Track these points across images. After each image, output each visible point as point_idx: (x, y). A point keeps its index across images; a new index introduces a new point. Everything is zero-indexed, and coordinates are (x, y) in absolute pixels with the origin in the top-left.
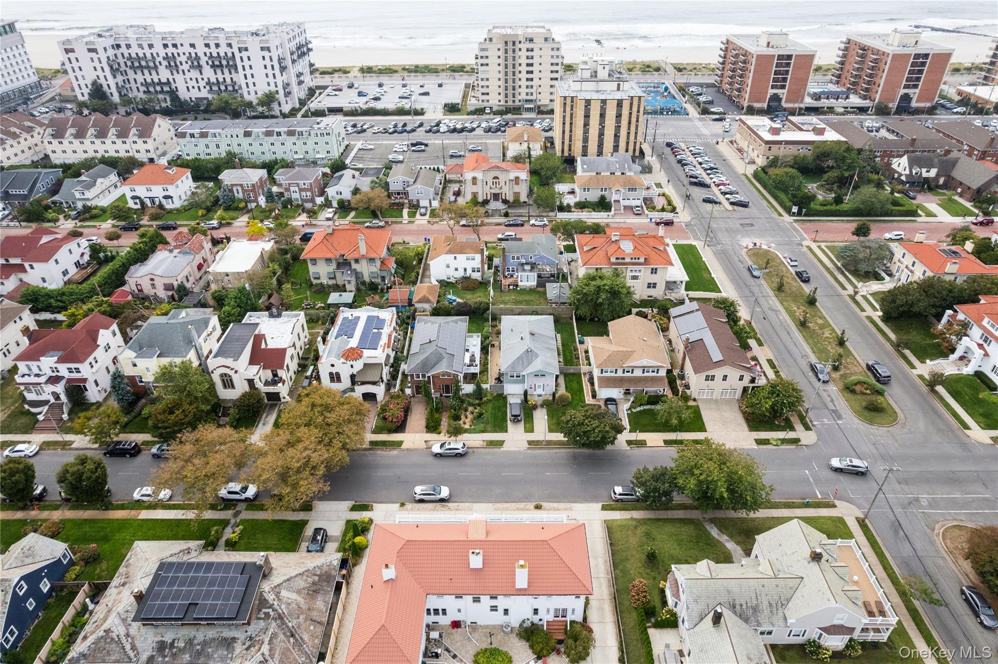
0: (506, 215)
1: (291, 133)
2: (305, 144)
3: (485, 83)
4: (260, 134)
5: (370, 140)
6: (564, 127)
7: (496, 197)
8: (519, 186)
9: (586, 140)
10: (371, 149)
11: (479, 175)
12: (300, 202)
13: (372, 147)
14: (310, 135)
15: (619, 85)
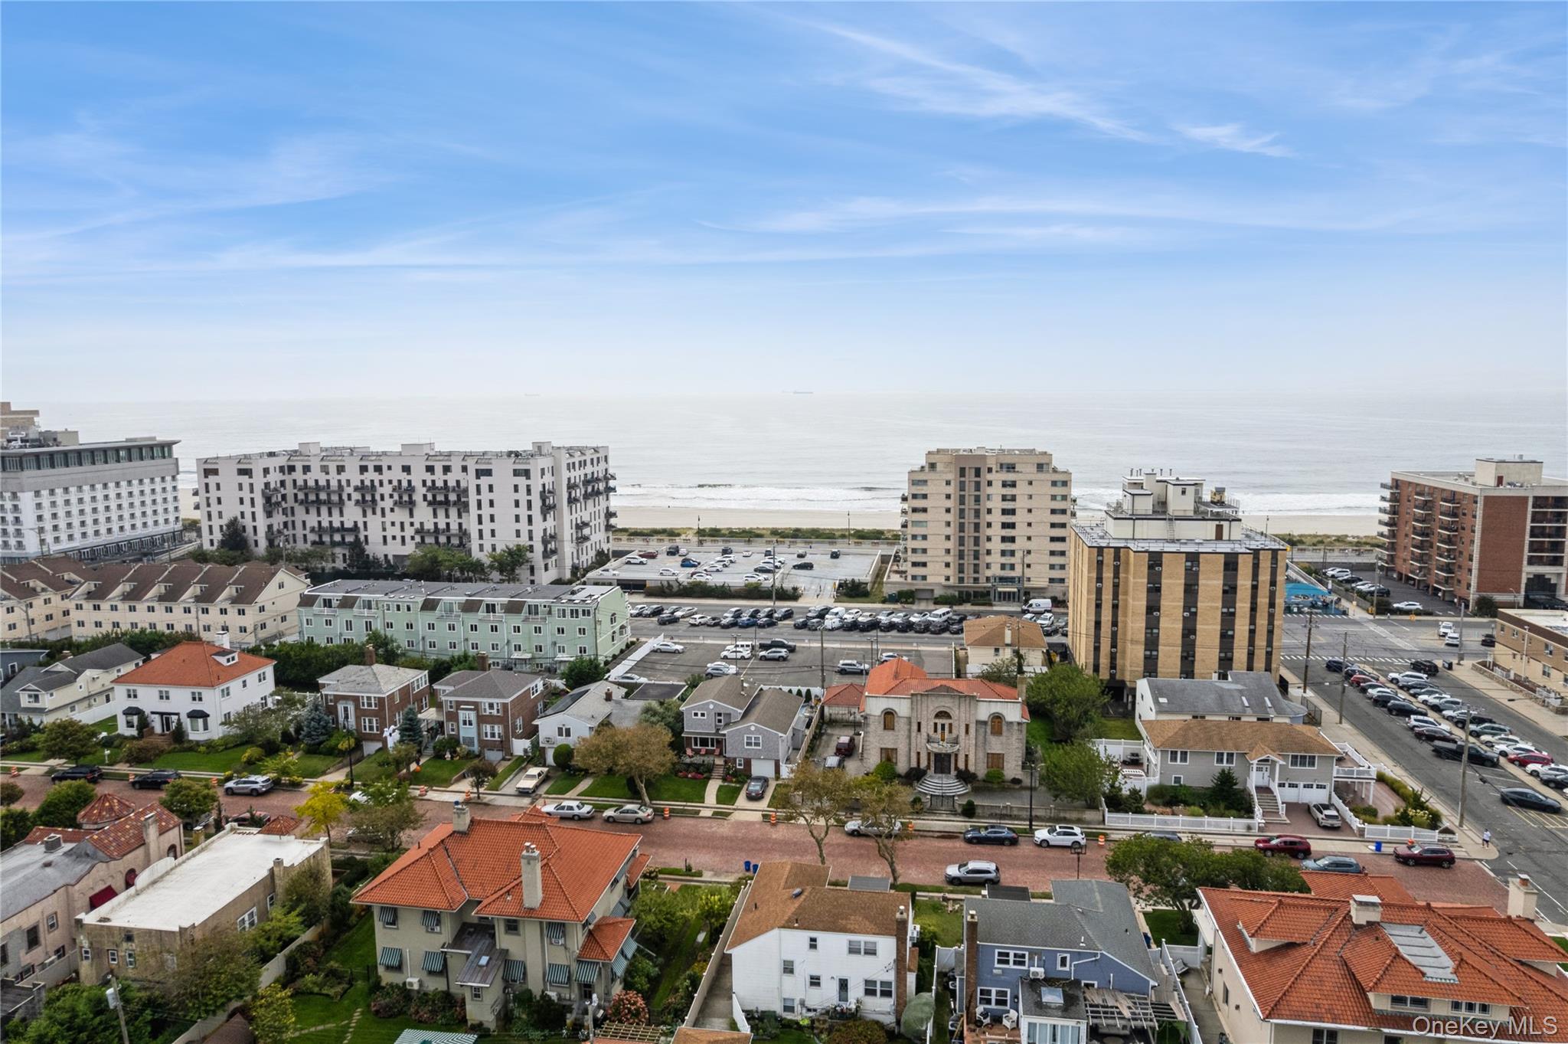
0: (969, 811)
1: (513, 608)
2: (538, 630)
3: (919, 544)
4: (456, 608)
5: (678, 637)
6: (1098, 614)
7: (942, 762)
8: (1003, 739)
9: (1152, 643)
10: (676, 652)
11: (902, 707)
12: (476, 748)
13: (679, 647)
14: (550, 613)
15: (1219, 529)
